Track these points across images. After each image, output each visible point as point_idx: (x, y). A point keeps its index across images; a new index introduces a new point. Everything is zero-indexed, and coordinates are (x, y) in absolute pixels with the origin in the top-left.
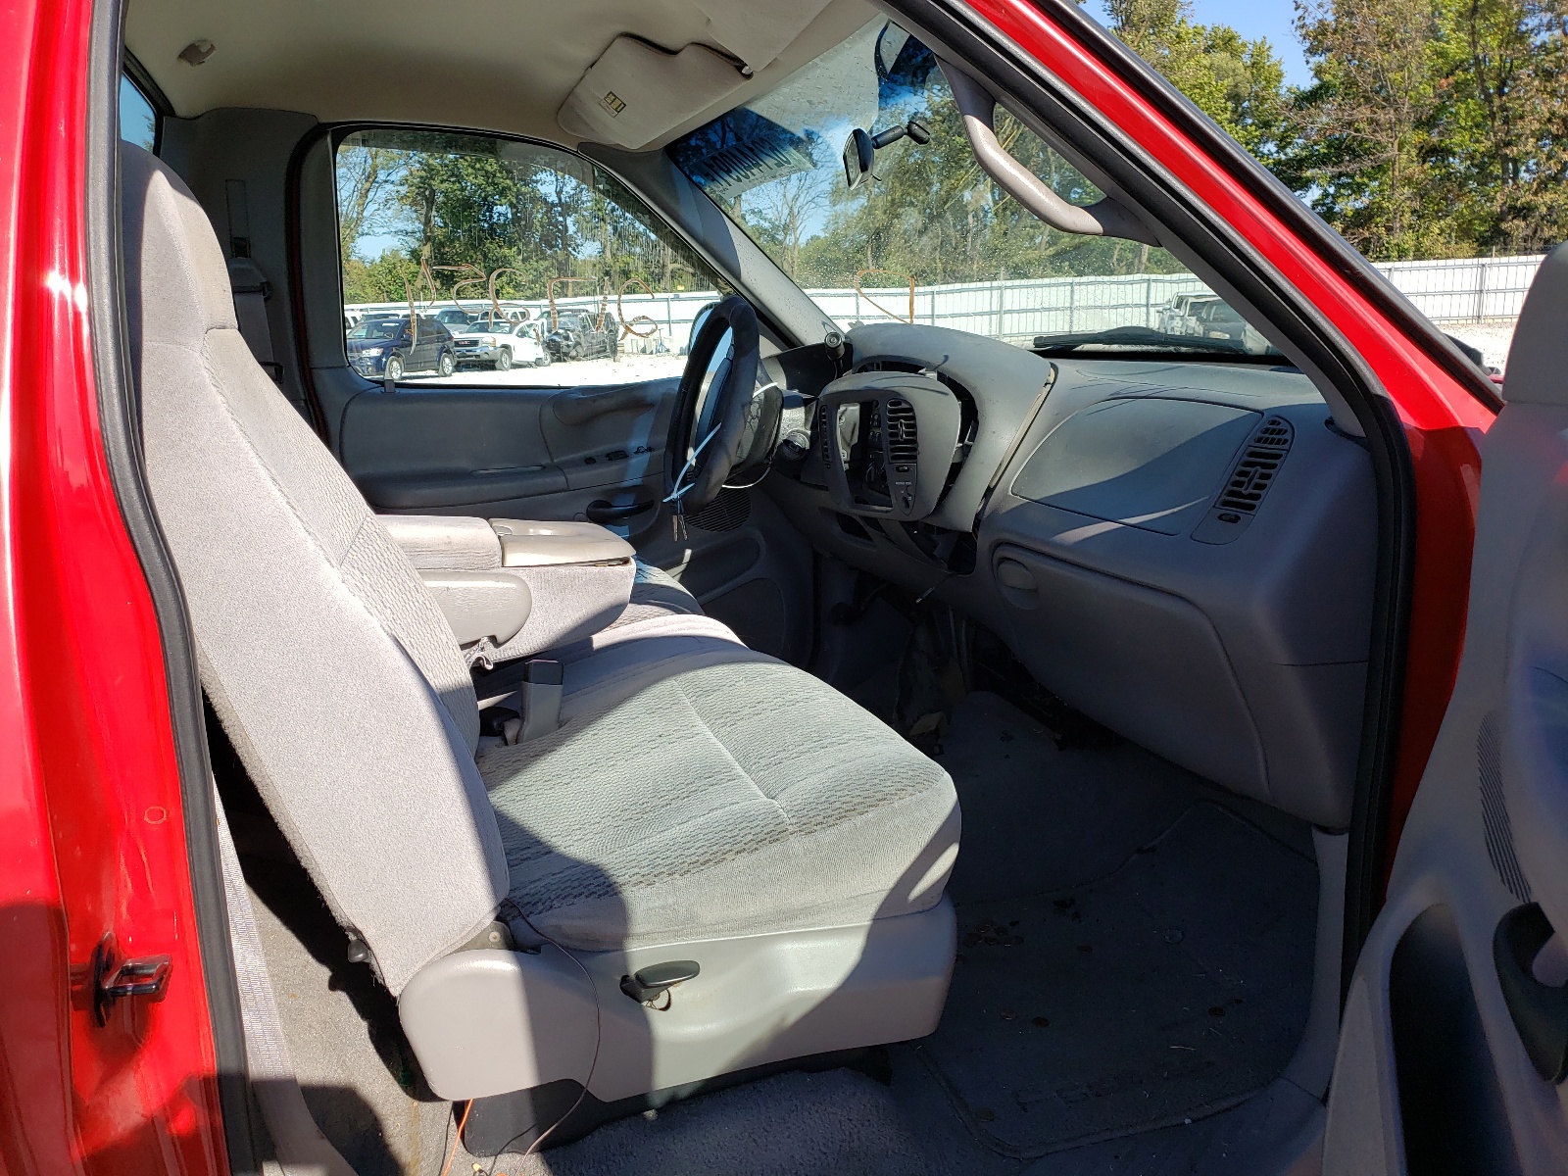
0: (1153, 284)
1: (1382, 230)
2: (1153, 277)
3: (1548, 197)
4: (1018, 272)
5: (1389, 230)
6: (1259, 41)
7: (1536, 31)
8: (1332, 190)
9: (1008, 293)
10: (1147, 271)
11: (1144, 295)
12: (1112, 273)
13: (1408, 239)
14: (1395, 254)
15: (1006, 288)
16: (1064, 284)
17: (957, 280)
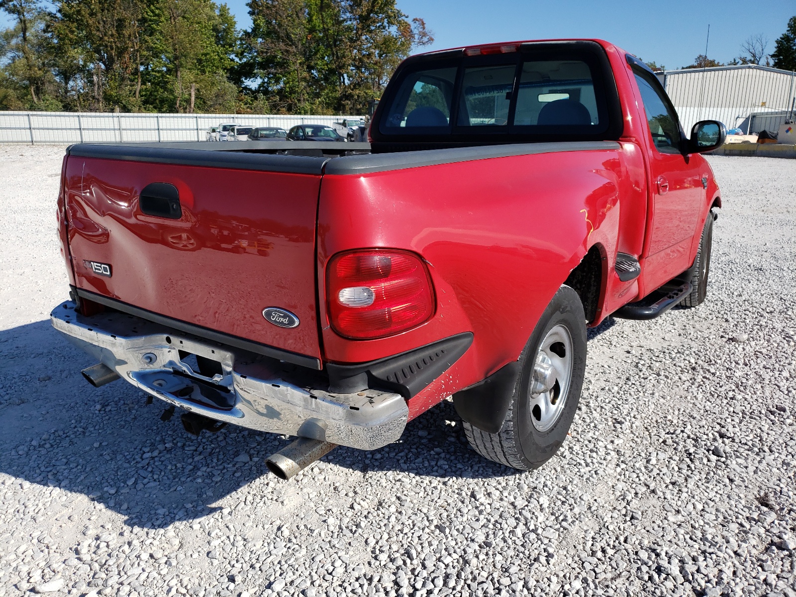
0: (199, 119)
1: (296, 101)
2: (199, 115)
3: (357, 92)
4: (125, 109)
5: (299, 101)
6: (223, 4)
7: (344, 20)
8: (266, 80)
9: (123, 120)
10: (194, 112)
11: (195, 124)
12: (177, 112)
13: (307, 105)
14: (303, 112)
15: (122, 117)
16: (153, 117)
17: (91, 110)
